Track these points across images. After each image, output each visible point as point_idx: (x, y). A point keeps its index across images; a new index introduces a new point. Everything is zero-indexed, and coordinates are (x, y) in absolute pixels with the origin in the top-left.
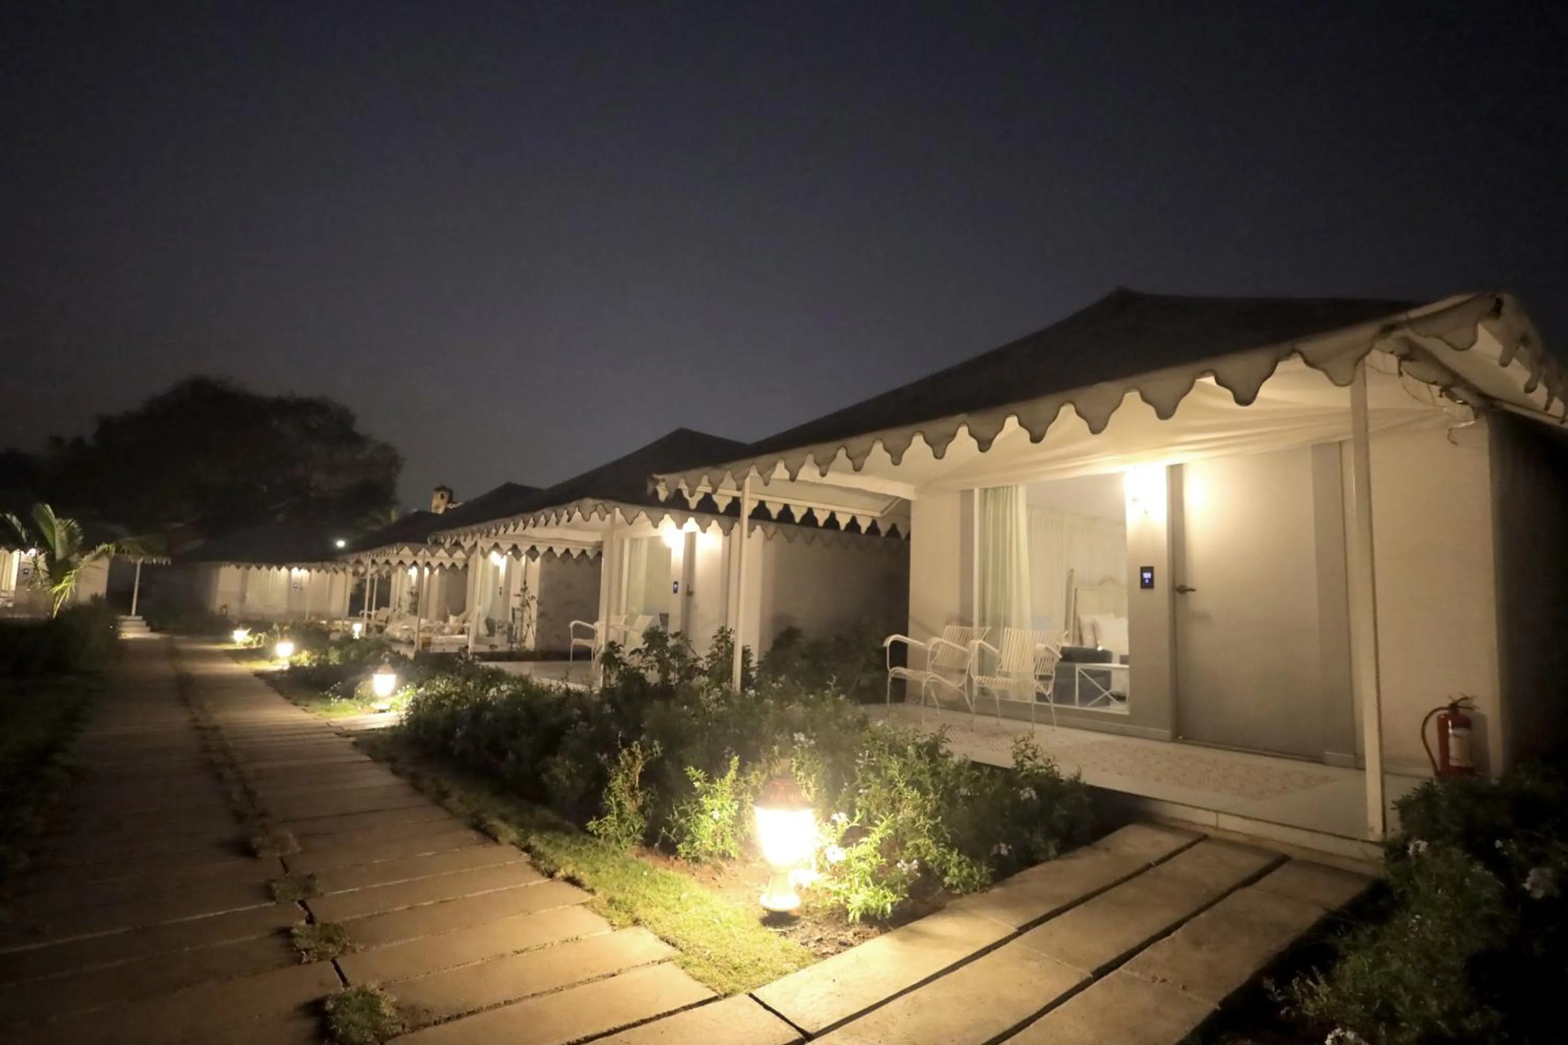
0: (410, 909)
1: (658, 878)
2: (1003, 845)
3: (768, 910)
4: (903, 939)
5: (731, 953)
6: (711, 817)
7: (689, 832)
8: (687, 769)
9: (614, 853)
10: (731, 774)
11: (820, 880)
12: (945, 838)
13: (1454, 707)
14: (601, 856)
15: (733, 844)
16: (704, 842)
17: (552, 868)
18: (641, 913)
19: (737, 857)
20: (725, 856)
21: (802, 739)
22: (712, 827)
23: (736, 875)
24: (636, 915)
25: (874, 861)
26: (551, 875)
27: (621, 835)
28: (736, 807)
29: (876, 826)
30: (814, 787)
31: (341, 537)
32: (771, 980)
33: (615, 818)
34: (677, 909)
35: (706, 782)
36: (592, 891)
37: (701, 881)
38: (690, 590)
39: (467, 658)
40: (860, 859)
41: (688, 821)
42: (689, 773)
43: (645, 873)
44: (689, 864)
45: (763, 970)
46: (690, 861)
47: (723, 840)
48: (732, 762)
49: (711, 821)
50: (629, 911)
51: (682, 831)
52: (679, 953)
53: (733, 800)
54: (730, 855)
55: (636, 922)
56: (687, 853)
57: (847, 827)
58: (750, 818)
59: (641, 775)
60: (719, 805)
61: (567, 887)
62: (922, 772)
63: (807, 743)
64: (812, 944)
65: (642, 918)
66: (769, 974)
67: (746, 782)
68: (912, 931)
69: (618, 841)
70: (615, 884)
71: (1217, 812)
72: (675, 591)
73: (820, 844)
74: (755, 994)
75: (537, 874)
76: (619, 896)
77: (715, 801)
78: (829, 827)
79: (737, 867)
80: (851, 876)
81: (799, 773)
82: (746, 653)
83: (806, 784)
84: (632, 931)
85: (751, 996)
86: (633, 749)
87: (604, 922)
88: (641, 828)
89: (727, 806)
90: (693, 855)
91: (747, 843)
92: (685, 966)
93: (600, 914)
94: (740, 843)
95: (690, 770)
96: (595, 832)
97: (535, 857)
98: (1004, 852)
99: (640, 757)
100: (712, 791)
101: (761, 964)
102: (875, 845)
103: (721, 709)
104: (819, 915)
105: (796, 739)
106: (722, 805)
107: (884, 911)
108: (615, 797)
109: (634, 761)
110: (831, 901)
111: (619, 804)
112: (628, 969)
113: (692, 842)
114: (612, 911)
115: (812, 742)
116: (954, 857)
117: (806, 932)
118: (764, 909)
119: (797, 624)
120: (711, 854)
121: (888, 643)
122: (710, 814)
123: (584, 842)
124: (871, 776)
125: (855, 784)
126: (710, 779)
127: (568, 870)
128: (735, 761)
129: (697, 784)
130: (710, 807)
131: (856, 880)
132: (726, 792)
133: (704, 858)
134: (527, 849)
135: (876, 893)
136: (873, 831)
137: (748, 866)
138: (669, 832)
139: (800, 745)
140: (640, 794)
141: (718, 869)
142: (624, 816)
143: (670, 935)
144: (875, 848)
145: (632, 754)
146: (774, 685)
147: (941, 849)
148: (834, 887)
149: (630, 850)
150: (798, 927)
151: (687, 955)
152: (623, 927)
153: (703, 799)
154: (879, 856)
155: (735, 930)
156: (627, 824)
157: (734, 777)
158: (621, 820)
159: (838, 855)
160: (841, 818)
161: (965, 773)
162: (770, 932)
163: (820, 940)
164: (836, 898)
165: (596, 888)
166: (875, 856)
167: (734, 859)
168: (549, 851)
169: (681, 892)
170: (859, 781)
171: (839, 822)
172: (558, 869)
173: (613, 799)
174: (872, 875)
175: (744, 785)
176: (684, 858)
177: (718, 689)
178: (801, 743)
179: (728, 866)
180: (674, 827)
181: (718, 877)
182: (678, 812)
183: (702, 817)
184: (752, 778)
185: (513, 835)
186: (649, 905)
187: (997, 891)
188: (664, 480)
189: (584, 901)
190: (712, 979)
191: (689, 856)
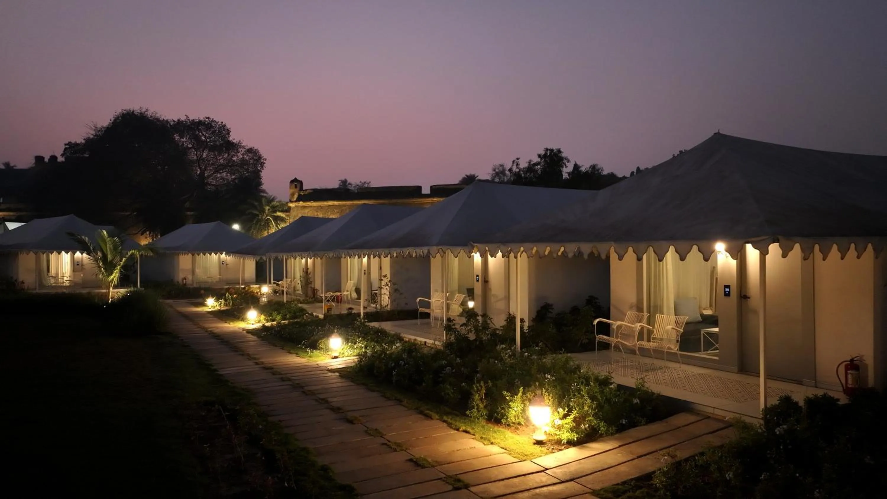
0: (417, 439)
1: (496, 431)
2: (624, 420)
3: (536, 440)
4: (580, 448)
5: (524, 452)
6: (514, 410)
7: (505, 415)
8: (503, 392)
9: (478, 422)
10: (520, 394)
11: (553, 431)
12: (600, 417)
13: (852, 360)
14: (473, 424)
15: (522, 420)
16: (511, 418)
17: (457, 428)
18: (493, 441)
19: (524, 424)
20: (519, 424)
21: (549, 377)
22: (514, 413)
23: (524, 430)
24: (491, 441)
25: (571, 425)
26: (458, 430)
27: (479, 417)
28: (523, 406)
29: (573, 413)
30: (552, 399)
31: (236, 221)
32: (536, 458)
33: (476, 410)
34: (505, 440)
35: (511, 397)
36: (474, 435)
37: (511, 432)
38: (487, 280)
39: (361, 321)
40: (566, 424)
41: (505, 411)
42: (504, 394)
43: (491, 429)
44: (506, 427)
45: (534, 455)
46: (506, 426)
47: (518, 418)
48: (520, 390)
49: (514, 411)
50: (489, 440)
51: (503, 415)
52: (507, 451)
53: (522, 403)
54: (521, 423)
55: (492, 443)
56: (505, 423)
57: (562, 413)
58: (528, 410)
59: (485, 394)
60: (516, 406)
61: (464, 434)
62: (596, 392)
63: (552, 379)
64: (550, 450)
65: (494, 442)
66: (536, 456)
67: (526, 397)
68: (584, 446)
69: (478, 419)
70: (482, 433)
71: (714, 408)
72: (478, 281)
73: (553, 419)
74: (532, 460)
75: (451, 430)
76: (484, 436)
77: (515, 404)
78: (556, 413)
79: (524, 428)
80: (564, 429)
81: (546, 394)
82: (522, 320)
83: (549, 398)
84: (491, 446)
85: (531, 461)
86: (481, 384)
87: (481, 443)
88: (486, 413)
89: (519, 405)
90: (507, 423)
91: (527, 420)
92: (510, 454)
93: (479, 441)
94: (525, 419)
95: (504, 393)
96: (470, 416)
97: (450, 425)
98: (624, 422)
99: (484, 387)
100: (513, 400)
101: (534, 454)
102: (572, 419)
103: (512, 361)
104: (553, 442)
105: (546, 377)
106: (518, 405)
107: (574, 439)
108: (476, 402)
109: (482, 388)
110: (556, 438)
111: (477, 405)
112: (493, 455)
113: (507, 419)
114: (483, 440)
115: (554, 378)
116: (602, 424)
117: (549, 447)
118: (534, 439)
119: (550, 301)
120: (514, 423)
121: (595, 322)
122: (513, 409)
123: (465, 419)
124: (576, 394)
125: (570, 397)
126: (512, 396)
127: (463, 428)
128: (521, 389)
129: (507, 398)
130: (513, 406)
131: (565, 431)
132: (518, 400)
133: (511, 425)
134: (445, 421)
135: (571, 435)
136: (571, 415)
137: (528, 428)
138: (498, 415)
139: (548, 380)
140: (485, 401)
141: (517, 429)
142: (479, 409)
143: (503, 446)
144: (572, 420)
145: (480, 386)
146: (537, 348)
147: (598, 421)
148: (558, 433)
149: (483, 423)
150: (546, 445)
151: (510, 452)
152: (488, 445)
153: (511, 403)
154: (573, 423)
155: (525, 446)
156: (481, 412)
157: (521, 395)
158: (479, 411)
159: (560, 422)
160: (560, 410)
161: (614, 393)
162: (536, 447)
163: (553, 449)
164: (558, 436)
165: (475, 434)
166: (572, 423)
167: (523, 425)
168: (454, 422)
169: (505, 435)
170: (572, 396)
171: (560, 412)
172: (460, 428)
173: (475, 403)
174: (571, 429)
175: (525, 398)
176: (504, 425)
177: (510, 351)
178: (549, 378)
179: (521, 427)
180: (499, 414)
181: (517, 431)
182: (501, 408)
183: (510, 409)
184: (528, 395)
185: (437, 417)
186: (495, 439)
187: (617, 435)
188: (477, 246)
189: (473, 437)
190: (519, 457)
191: (506, 424)
